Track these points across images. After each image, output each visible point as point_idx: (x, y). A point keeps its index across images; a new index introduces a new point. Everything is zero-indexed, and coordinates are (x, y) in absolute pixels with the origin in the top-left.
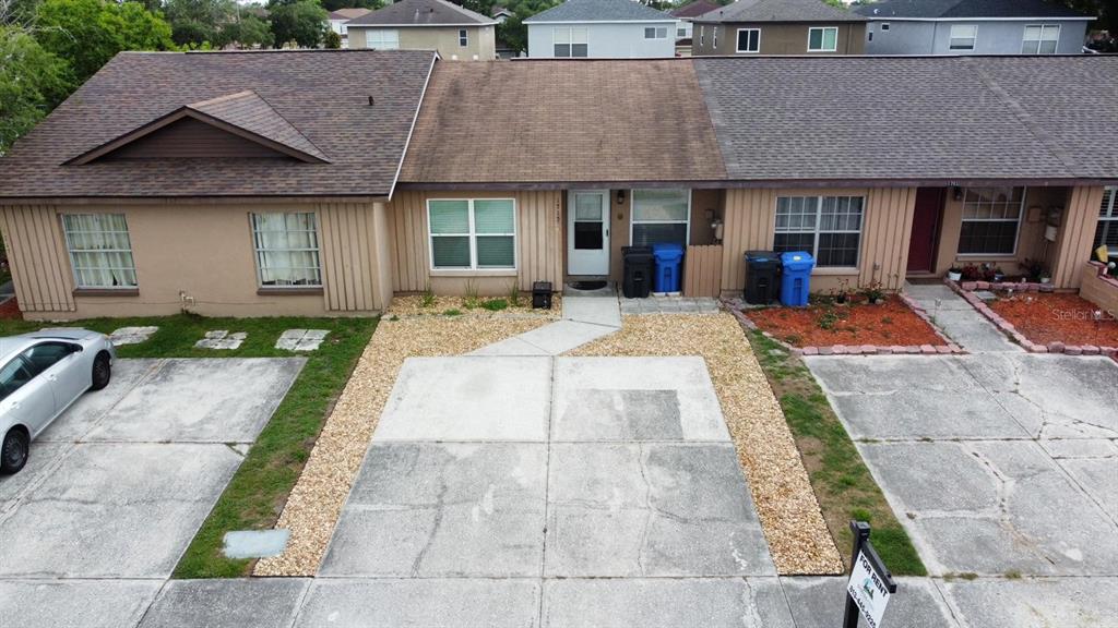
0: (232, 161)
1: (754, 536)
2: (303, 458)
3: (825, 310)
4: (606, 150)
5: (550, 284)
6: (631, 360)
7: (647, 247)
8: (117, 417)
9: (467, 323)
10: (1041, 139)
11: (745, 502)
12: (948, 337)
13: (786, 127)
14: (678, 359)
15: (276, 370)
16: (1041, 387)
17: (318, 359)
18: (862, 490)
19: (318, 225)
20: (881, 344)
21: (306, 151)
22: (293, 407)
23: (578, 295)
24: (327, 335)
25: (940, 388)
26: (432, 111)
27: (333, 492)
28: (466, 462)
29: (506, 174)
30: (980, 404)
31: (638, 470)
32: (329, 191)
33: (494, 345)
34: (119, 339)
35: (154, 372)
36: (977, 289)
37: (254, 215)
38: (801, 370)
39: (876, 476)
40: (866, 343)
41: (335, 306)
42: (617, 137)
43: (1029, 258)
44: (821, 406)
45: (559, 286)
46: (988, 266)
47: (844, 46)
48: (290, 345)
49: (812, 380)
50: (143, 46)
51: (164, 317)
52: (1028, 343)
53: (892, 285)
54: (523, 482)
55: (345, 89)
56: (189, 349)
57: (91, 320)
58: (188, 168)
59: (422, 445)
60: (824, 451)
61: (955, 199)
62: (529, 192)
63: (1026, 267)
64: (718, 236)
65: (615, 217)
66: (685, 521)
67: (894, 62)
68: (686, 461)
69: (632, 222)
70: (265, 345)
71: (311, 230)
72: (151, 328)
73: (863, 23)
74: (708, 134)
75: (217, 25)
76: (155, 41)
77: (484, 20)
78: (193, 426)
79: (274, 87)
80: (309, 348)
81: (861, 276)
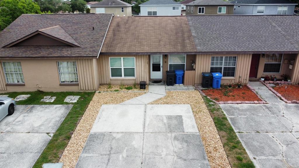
0: (52, 46)
1: (207, 165)
2: (69, 138)
3: (226, 90)
4: (162, 43)
5: (145, 82)
6: (169, 106)
7: (173, 71)
8: (14, 124)
9: (121, 94)
10: (288, 40)
11: (204, 153)
12: (262, 98)
13: (214, 36)
14: (182, 105)
15: (64, 109)
16: (291, 114)
17: (76, 105)
18: (239, 149)
19: (77, 65)
20: (242, 100)
21: (74, 43)
22: (68, 121)
23: (153, 85)
24: (80, 97)
25: (261, 115)
26: (111, 31)
27: (77, 150)
28: (119, 139)
29: (132, 50)
30: (273, 120)
31: (171, 142)
32: (80, 55)
33: (129, 100)
34: (19, 99)
35: (28, 109)
36: (269, 83)
37: (58, 62)
38: (219, 109)
39: (243, 145)
40: (238, 100)
41: (82, 89)
42: (165, 39)
43: (284, 74)
44: (226, 121)
45: (148, 83)
46: (272, 76)
47: (228, 12)
48: (68, 101)
49: (223, 112)
50: (31, 12)
51: (33, 92)
52: (286, 100)
53: (245, 82)
54: (136, 146)
55: (86, 25)
56: (39, 102)
57: (11, 93)
58: (39, 49)
59: (105, 134)
60: (227, 136)
61: (263, 57)
62: (139, 55)
63: (283, 77)
64: (194, 68)
65: (164, 62)
66: (185, 160)
67: (244, 17)
68: (185, 139)
69: (169, 64)
70: (61, 101)
71: (75, 66)
72: (28, 95)
73: (233, 5)
74: (191, 38)
75: (56, 6)
76: (35, 11)
77: (128, 5)
78: (37, 127)
79: (66, 24)
80: (74, 102)
81: (236, 79)
